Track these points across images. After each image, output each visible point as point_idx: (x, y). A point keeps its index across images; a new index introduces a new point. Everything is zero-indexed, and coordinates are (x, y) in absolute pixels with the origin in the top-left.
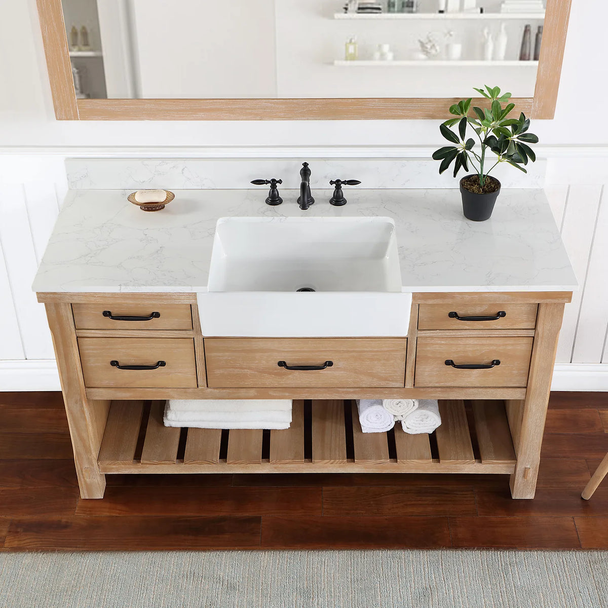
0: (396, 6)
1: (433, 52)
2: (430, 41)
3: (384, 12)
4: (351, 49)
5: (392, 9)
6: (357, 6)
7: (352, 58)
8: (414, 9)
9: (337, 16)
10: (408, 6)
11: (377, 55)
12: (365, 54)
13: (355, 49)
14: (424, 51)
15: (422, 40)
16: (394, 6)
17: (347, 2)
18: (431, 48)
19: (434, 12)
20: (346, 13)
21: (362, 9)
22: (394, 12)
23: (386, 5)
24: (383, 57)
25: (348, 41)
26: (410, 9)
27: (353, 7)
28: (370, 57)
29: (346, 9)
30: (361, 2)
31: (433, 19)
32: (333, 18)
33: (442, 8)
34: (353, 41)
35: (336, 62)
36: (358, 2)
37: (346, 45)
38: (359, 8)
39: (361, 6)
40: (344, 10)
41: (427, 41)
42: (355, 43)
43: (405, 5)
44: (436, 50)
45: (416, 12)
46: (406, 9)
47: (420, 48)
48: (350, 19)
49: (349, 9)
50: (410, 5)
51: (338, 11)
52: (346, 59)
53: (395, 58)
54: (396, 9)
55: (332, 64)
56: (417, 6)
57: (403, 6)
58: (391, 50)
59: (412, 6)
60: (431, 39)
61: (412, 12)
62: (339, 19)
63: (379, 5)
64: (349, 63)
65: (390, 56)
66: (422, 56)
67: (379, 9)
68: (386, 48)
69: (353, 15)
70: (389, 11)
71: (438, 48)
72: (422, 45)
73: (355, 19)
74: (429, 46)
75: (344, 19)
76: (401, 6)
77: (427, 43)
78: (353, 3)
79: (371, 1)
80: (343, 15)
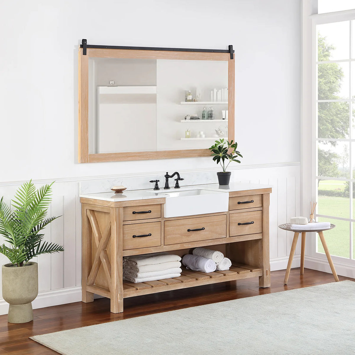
0: (206, 117)
1: (221, 134)
3: (201, 119)
4: (188, 134)
5: (204, 118)
6: (190, 117)
7: (188, 137)
8: (213, 118)
9: (182, 121)
10: (210, 117)
11: (198, 136)
12: (193, 135)
14: (218, 134)
15: (216, 129)
16: (205, 117)
17: (186, 116)
19: (221, 119)
20: (186, 120)
21: (192, 118)
22: (205, 119)
23: (202, 117)
24: (201, 136)
25: (187, 130)
26: (211, 118)
28: (195, 137)
29: (186, 118)
31: (221, 122)
32: (180, 122)
33: (224, 118)
34: (188, 130)
35: (182, 139)
36: (190, 116)
37: (186, 131)
38: (191, 118)
39: (192, 117)
42: (189, 131)
43: (209, 117)
45: (214, 119)
46: (209, 118)
47: (216, 133)
48: (187, 122)
49: (187, 118)
50: (211, 116)
51: (182, 119)
52: (186, 138)
53: (206, 137)
54: (206, 118)
55: (180, 139)
56: (214, 117)
57: (208, 117)
58: (204, 134)
59: (212, 117)
60: (220, 129)
61: (212, 119)
63: (199, 117)
65: (204, 136)
66: (217, 136)
67: (199, 118)
68: (202, 133)
69: (188, 121)
70: (203, 119)
71: (223, 133)
72: (217, 131)
73: (189, 122)
74: (219, 132)
75: (185, 122)
76: (207, 117)
78: (188, 116)
79: (196, 115)
80: (184, 121)
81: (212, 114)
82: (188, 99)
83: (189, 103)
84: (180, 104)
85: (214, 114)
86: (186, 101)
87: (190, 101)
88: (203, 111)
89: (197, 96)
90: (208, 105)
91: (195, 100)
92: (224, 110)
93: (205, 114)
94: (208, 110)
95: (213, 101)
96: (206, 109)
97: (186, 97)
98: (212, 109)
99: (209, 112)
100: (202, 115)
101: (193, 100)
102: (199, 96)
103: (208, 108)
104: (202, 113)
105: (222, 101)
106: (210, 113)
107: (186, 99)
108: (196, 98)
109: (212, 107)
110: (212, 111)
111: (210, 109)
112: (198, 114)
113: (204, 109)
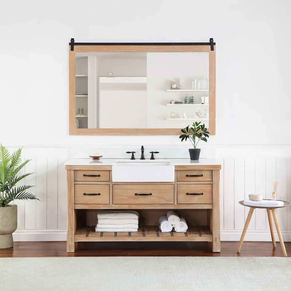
0: (188, 102)
1: (201, 116)
2: (199, 112)
3: (184, 104)
4: (173, 115)
5: (186, 103)
6: (174, 102)
7: (173, 117)
8: (194, 103)
9: (168, 105)
10: (191, 102)
11: (182, 117)
12: (177, 116)
13: (174, 115)
14: (198, 115)
15: (197, 112)
16: (187, 102)
17: (171, 101)
18: (200, 114)
19: (201, 104)
20: (171, 104)
21: (176, 103)
22: (187, 104)
23: (184, 102)
24: (183, 117)
25: (172, 112)
26: (192, 103)
27: (173, 102)
28: (179, 117)
29: (171, 103)
30: (176, 101)
31: (201, 106)
32: (167, 105)
33: (203, 103)
34: (173, 112)
35: (167, 119)
36: (175, 101)
37: (171, 113)
38: (175, 103)
39: (176, 102)
40: (170, 103)
41: (198, 112)
42: (174, 113)
44: (202, 115)
45: (194, 104)
46: (191, 103)
47: (196, 115)
48: (172, 106)
49: (172, 103)
50: (192, 101)
51: (168, 103)
52: (171, 118)
53: (188, 118)
54: (188, 103)
55: (166, 119)
56: (194, 102)
57: (190, 102)
58: (186, 115)
59: (193, 102)
60: (200, 112)
61: (193, 104)
62: (168, 106)
63: (182, 101)
64: (172, 119)
65: (186, 117)
66: (197, 117)
67: (182, 103)
68: (184, 114)
69: (173, 104)
70: (185, 103)
71: (202, 114)
72: (197, 113)
73: (174, 106)
74: (199, 114)
77: (198, 113)
78: (173, 101)
79: (179, 100)
80: (170, 105)
81: (193, 100)
82: (173, 87)
83: (174, 90)
84: (166, 91)
85: (194, 100)
86: (171, 89)
87: (174, 89)
88: (186, 97)
89: (181, 85)
90: (189, 92)
91: (179, 88)
92: (203, 96)
93: (187, 100)
94: (190, 96)
95: (194, 89)
96: (188, 95)
97: (171, 85)
98: (193, 95)
99: (190, 97)
100: (184, 100)
101: (177, 88)
102: (182, 85)
103: (190, 95)
104: (185, 98)
105: (201, 89)
106: (191, 99)
107: (172, 87)
108: (180, 87)
109: (193, 94)
110: (193, 97)
111: (191, 95)
112: (181, 99)
113: (186, 95)
